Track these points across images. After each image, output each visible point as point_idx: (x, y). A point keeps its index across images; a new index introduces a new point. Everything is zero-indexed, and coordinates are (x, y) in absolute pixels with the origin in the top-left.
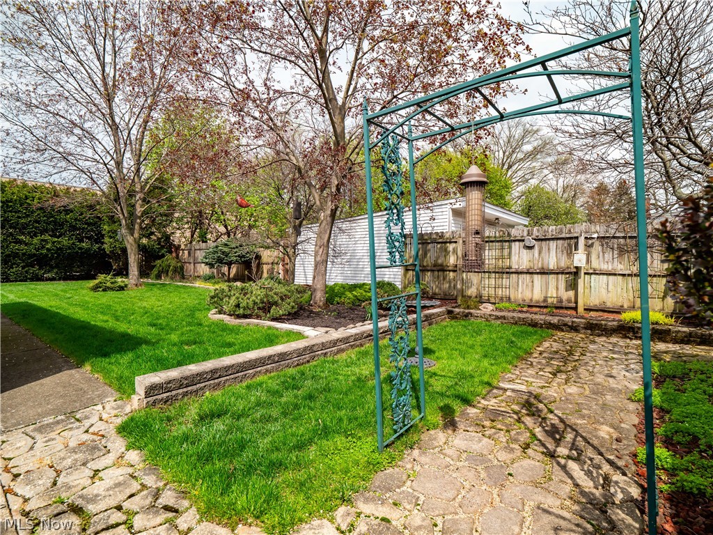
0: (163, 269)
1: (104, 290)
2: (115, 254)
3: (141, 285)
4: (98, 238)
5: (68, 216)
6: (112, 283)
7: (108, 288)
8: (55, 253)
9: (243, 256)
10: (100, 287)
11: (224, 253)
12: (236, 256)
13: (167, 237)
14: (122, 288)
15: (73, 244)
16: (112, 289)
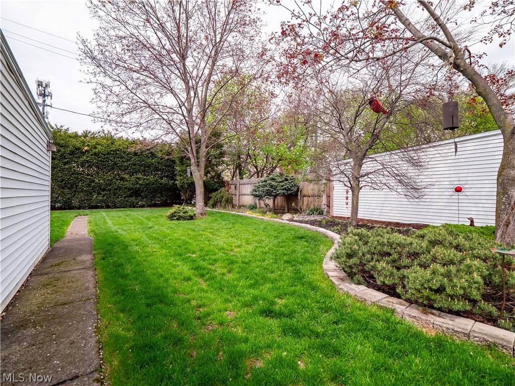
0: (217, 200)
1: (178, 219)
2: (183, 188)
3: (205, 214)
4: (172, 177)
5: (153, 161)
6: (184, 213)
7: (181, 217)
8: (145, 187)
9: (289, 190)
10: (175, 216)
11: (272, 186)
12: (283, 190)
13: (219, 176)
14: (191, 218)
15: (156, 180)
16: (184, 218)
